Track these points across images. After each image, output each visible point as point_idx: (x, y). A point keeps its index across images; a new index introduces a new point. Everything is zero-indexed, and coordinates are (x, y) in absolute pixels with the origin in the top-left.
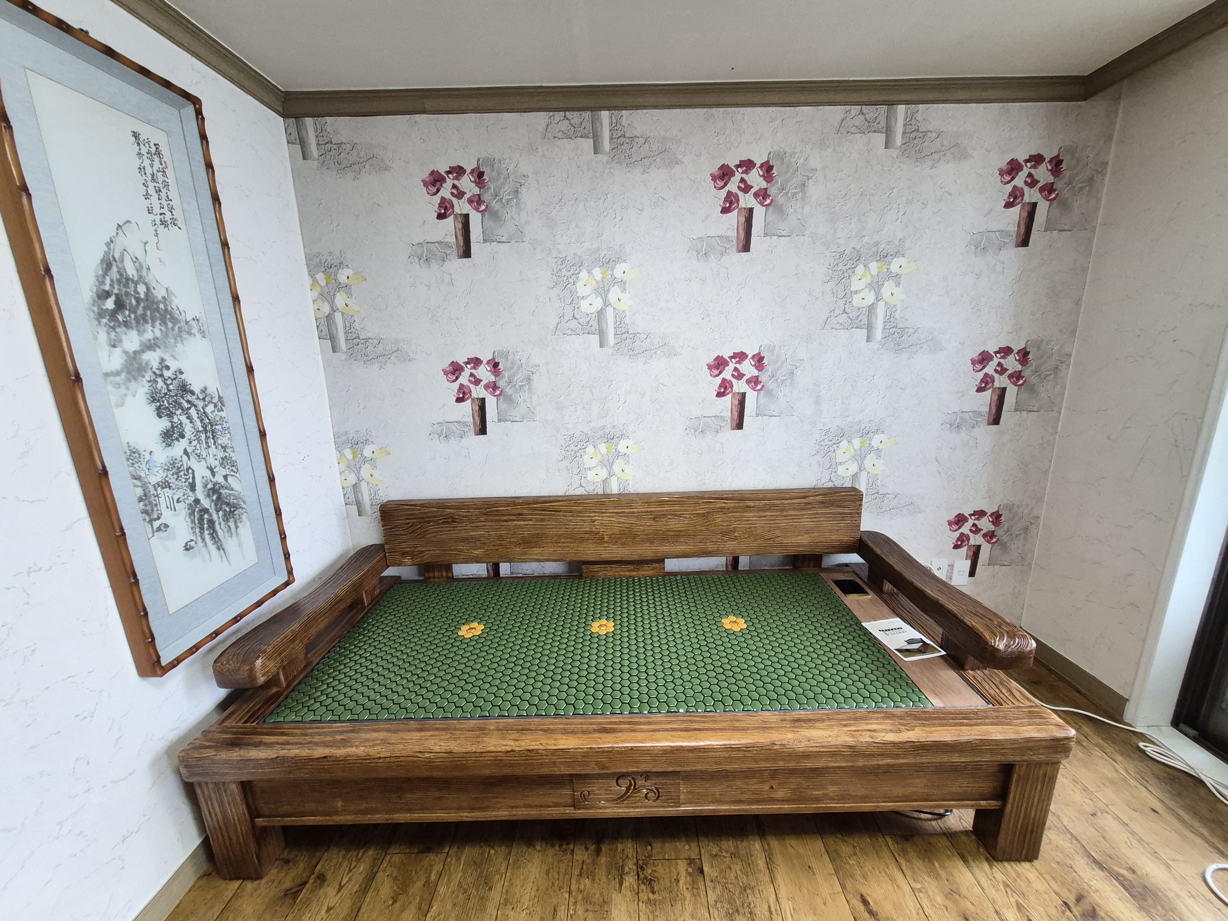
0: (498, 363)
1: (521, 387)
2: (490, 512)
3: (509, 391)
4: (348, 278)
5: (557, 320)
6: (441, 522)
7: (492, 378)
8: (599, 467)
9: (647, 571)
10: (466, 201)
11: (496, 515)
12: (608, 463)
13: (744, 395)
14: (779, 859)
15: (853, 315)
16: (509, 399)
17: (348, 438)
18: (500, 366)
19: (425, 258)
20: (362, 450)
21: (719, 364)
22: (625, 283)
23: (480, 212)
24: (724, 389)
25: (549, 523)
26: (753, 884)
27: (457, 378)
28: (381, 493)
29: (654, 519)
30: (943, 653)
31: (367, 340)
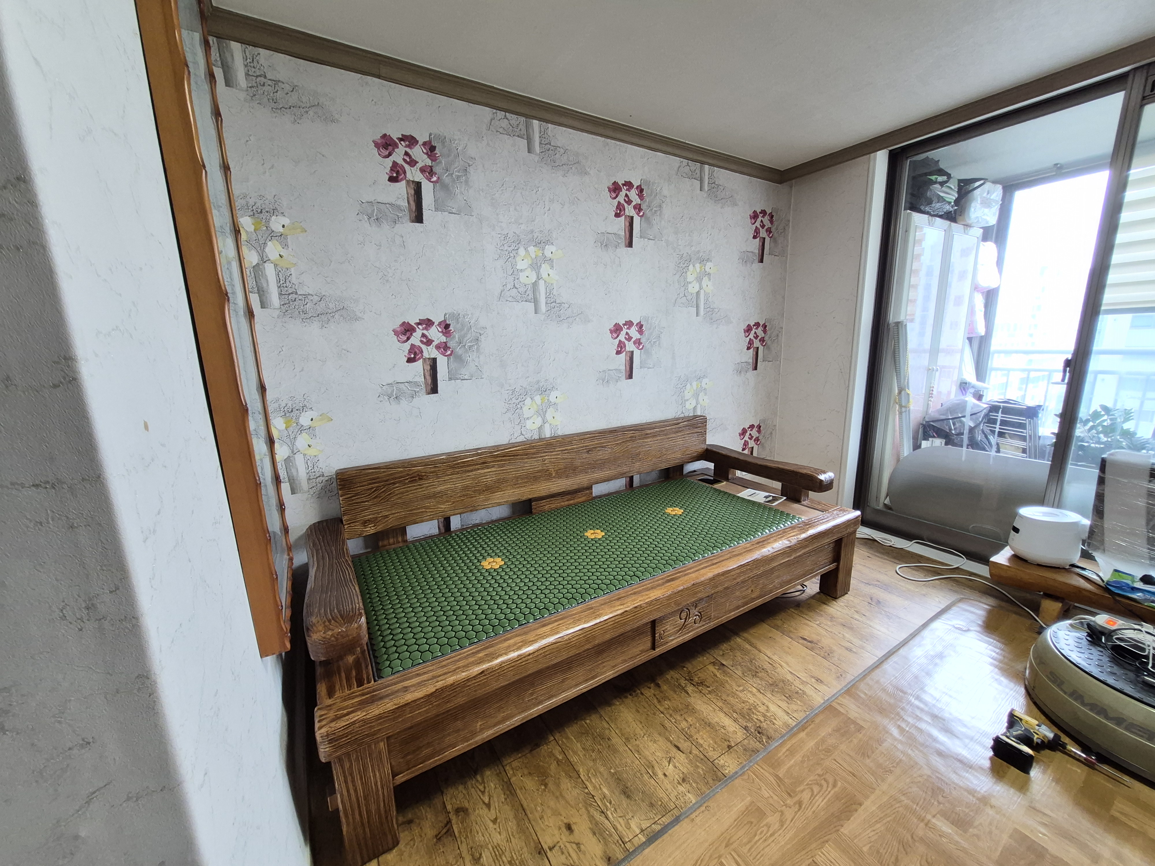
0: (449, 325)
1: (470, 347)
2: (456, 464)
3: (459, 351)
4: (283, 226)
5: (502, 288)
6: (406, 481)
7: (443, 339)
8: (536, 416)
9: (580, 498)
10: (418, 170)
11: (462, 467)
12: (542, 413)
13: (632, 352)
14: (754, 641)
15: (689, 298)
16: (459, 359)
17: (280, 405)
18: (451, 328)
19: (375, 217)
20: (298, 418)
21: (617, 329)
22: (552, 262)
23: (432, 182)
24: (621, 348)
25: (509, 467)
26: (753, 657)
27: (408, 339)
28: (321, 464)
29: (588, 452)
30: (785, 498)
31: (306, 296)
